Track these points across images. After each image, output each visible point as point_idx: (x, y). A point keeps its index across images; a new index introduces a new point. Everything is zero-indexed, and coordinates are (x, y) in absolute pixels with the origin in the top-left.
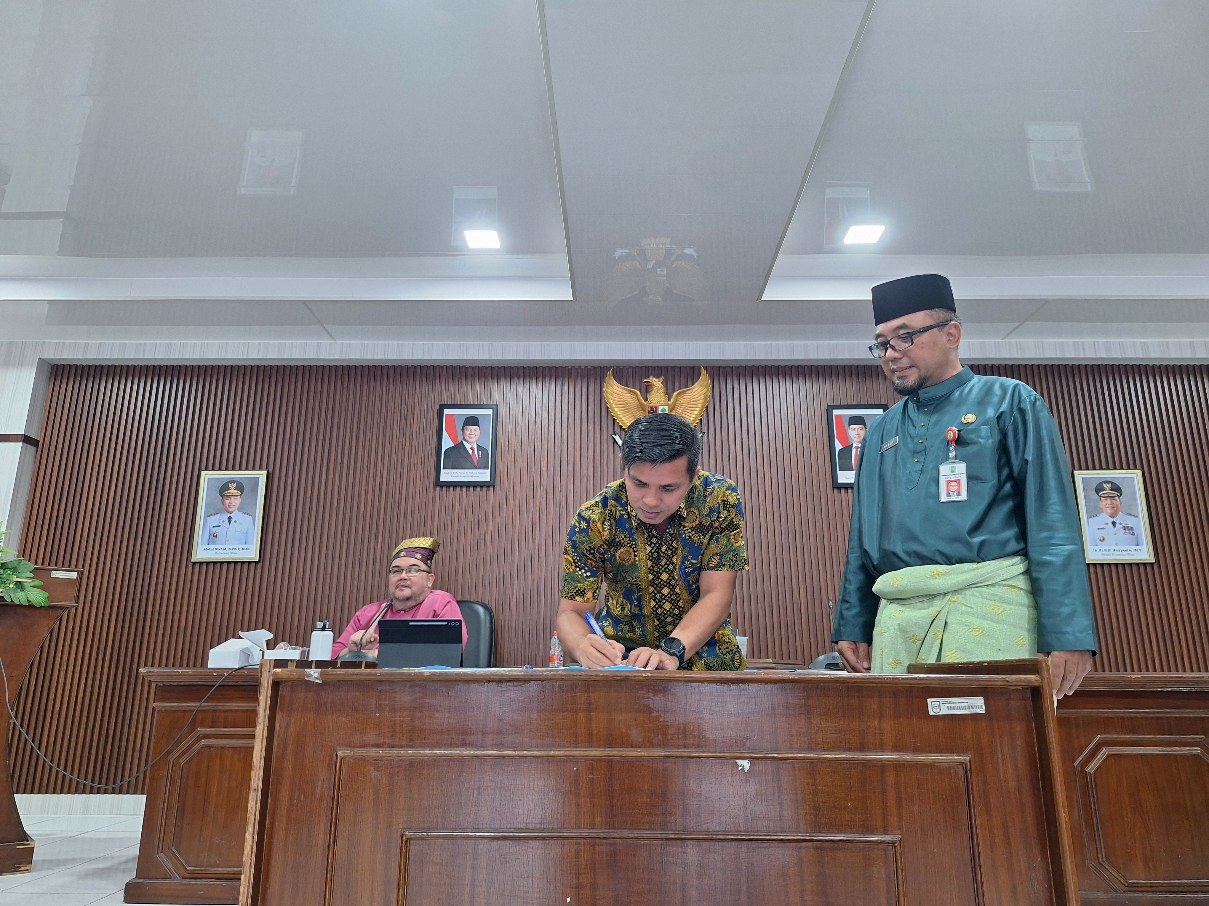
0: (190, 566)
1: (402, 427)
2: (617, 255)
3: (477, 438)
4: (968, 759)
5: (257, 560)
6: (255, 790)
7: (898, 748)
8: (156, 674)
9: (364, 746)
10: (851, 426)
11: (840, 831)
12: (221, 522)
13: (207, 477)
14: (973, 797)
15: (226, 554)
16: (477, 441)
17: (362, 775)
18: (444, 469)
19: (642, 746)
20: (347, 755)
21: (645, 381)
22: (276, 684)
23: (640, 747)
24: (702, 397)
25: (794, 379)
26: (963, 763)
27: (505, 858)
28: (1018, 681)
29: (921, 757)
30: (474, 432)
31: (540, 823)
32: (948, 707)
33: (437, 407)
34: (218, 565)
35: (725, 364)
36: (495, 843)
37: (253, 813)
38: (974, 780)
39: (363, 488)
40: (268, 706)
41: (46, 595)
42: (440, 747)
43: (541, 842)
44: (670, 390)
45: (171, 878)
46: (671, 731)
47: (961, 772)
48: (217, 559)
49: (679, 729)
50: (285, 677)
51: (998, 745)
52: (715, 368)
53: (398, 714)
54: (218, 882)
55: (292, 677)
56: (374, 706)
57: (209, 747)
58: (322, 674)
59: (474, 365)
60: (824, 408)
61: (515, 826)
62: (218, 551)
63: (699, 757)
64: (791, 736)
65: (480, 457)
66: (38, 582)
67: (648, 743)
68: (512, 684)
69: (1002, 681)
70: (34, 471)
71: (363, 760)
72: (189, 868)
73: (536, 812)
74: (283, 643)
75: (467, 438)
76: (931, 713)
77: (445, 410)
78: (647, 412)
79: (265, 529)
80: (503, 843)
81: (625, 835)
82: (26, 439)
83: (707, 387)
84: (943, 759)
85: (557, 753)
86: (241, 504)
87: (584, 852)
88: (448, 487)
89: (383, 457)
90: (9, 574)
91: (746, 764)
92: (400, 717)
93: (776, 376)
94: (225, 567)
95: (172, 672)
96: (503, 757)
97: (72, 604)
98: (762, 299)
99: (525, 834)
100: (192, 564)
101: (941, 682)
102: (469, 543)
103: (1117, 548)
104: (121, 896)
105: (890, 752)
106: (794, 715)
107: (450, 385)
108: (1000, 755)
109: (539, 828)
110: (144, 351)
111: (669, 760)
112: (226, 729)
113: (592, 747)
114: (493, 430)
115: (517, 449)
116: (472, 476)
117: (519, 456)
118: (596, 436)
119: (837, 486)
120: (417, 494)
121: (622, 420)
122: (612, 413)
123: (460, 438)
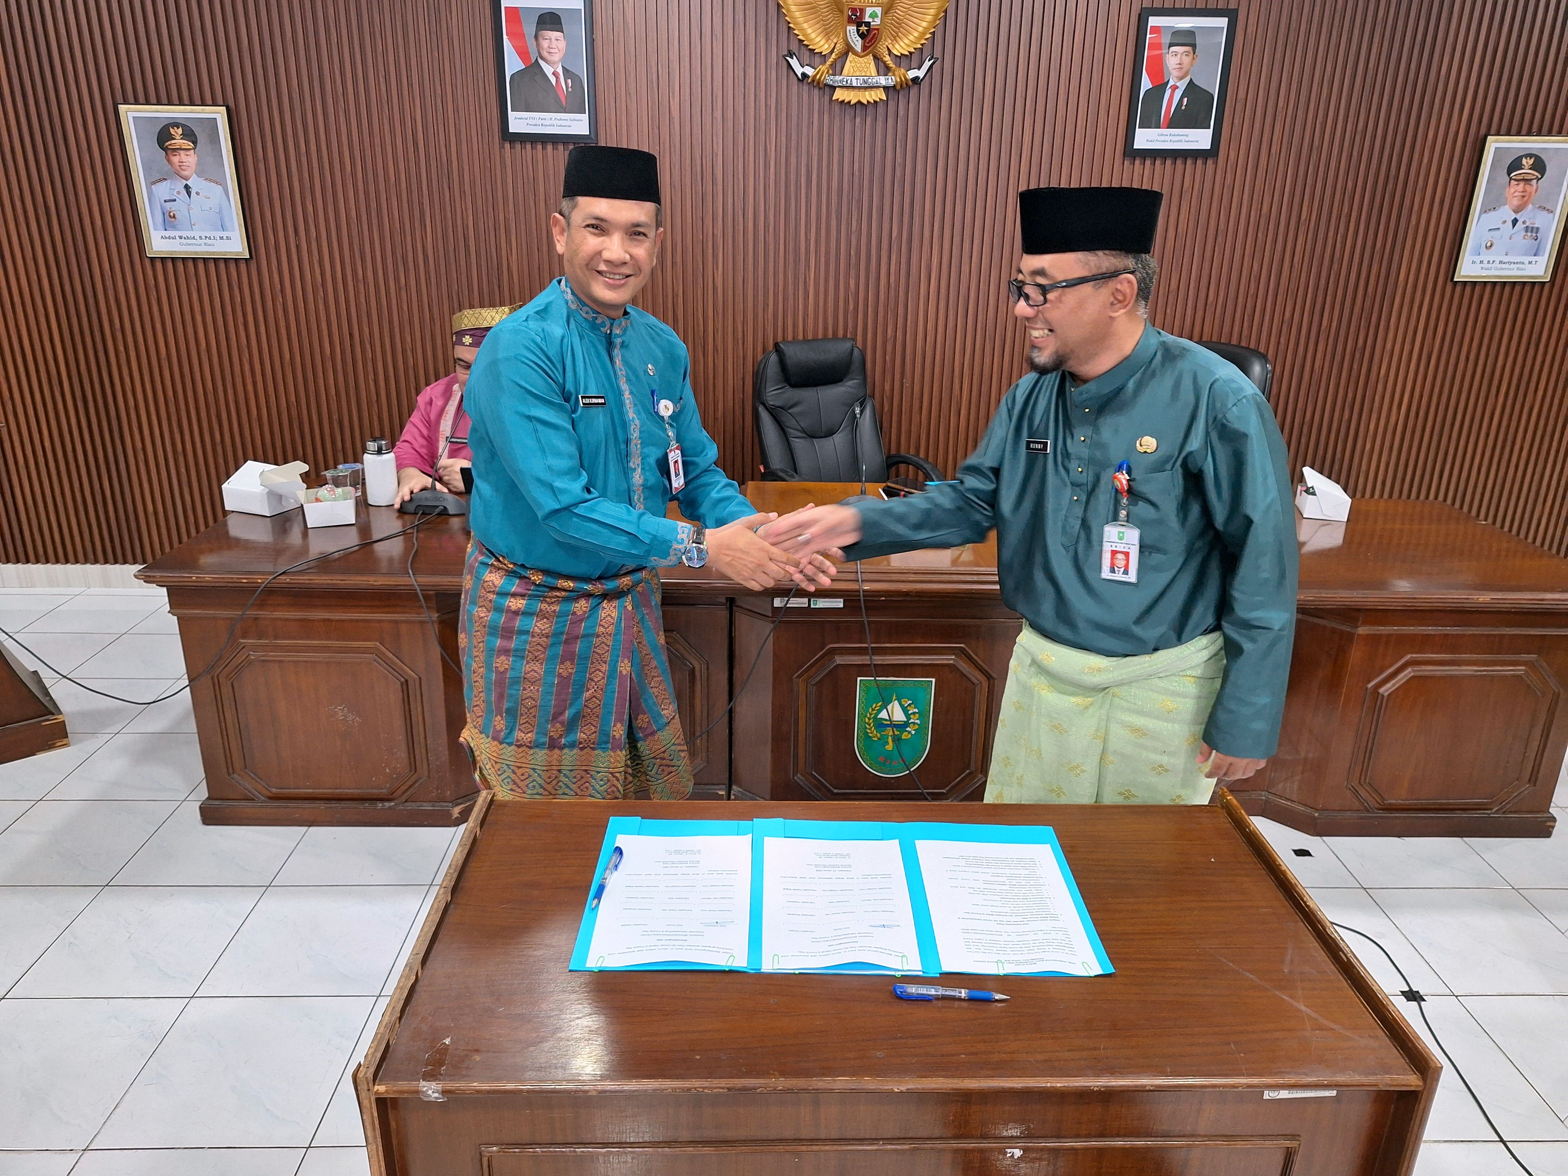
0: (147, 263)
3: (561, 55)
5: (248, 256)
10: (1173, 49)
12: (175, 193)
13: (130, 114)
15: (197, 245)
16: (563, 60)
18: (512, 110)
30: (556, 42)
45: (254, 800)
48: (186, 253)
60: (1136, 12)
65: (570, 90)
72: (273, 790)
75: (545, 54)
78: (846, 18)
86: (200, 165)
88: (523, 142)
100: (149, 261)
103: (1507, 259)
114: (588, 41)
115: (630, 75)
116: (561, 126)
117: (633, 91)
118: (758, 56)
119: (1131, 153)
120: (476, 155)
121: (802, 30)
122: (786, 16)
123: (534, 55)
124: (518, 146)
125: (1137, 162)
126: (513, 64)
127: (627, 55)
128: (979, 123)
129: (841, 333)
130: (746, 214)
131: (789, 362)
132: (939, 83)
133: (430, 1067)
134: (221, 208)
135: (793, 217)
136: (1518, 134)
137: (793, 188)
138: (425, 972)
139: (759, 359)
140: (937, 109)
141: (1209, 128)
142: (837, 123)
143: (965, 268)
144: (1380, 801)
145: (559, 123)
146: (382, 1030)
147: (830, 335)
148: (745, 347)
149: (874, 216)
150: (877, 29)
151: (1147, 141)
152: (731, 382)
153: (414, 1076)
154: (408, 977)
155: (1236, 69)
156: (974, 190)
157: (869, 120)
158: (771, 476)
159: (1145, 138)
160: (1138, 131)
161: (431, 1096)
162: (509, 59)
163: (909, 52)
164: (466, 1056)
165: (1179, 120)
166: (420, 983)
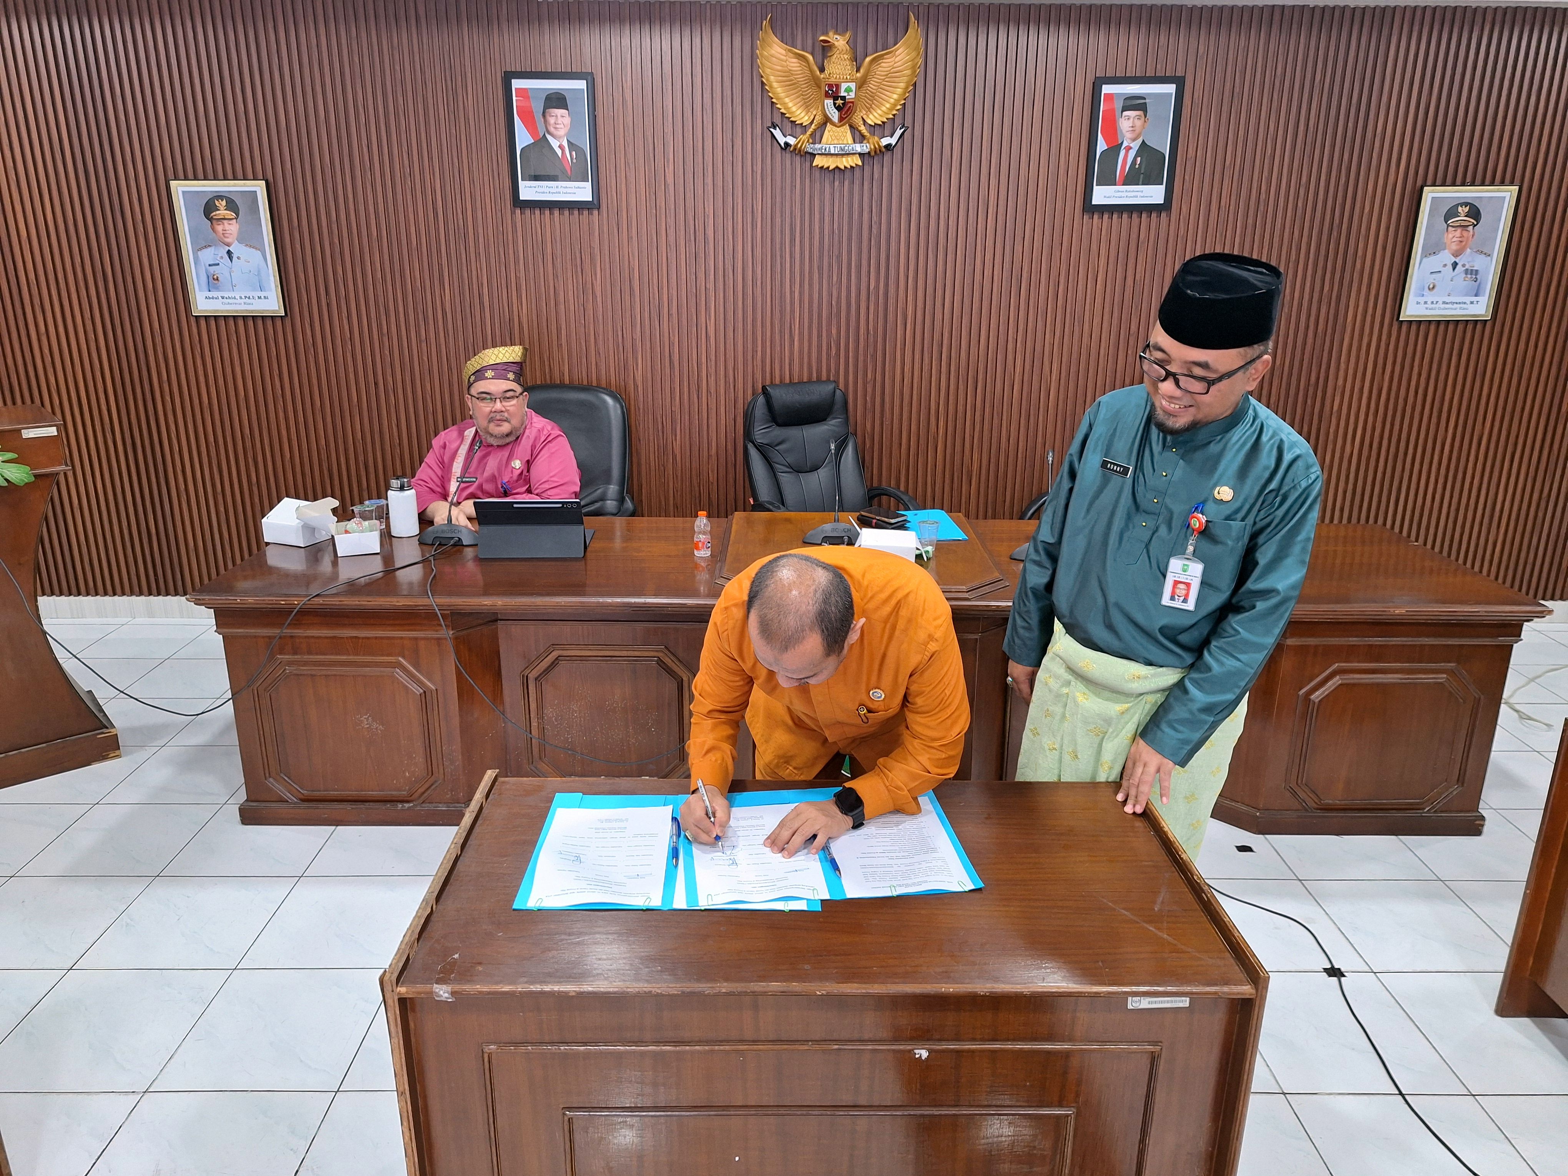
3: (567, 131)
5: (283, 314)
10: (1125, 113)
12: (219, 258)
13: (180, 189)
15: (236, 304)
16: (568, 135)
18: (523, 180)
21: (821, 38)
24: (909, 64)
28: (1230, 994)
30: (561, 119)
32: (1149, 1003)
33: (500, 75)
39: (411, 209)
41: (26, 466)
45: (288, 801)
50: (412, 995)
54: (341, 806)
58: (453, 993)
60: (1091, 81)
63: (874, 1049)
65: (574, 161)
72: (305, 793)
75: (552, 129)
76: (1130, 1007)
78: (823, 93)
79: (282, 269)
83: (917, 46)
85: (722, 1048)
86: (241, 233)
88: (533, 208)
89: (430, 159)
91: (924, 1053)
94: (241, 322)
100: (194, 320)
102: (571, 293)
103: (1448, 299)
107: (516, 33)
114: (590, 116)
115: (628, 147)
116: (566, 193)
117: (631, 160)
118: (745, 127)
119: (1089, 208)
120: (490, 220)
121: (784, 104)
122: (769, 92)
123: (541, 132)
124: (528, 212)
125: (1096, 217)
126: (523, 138)
127: (626, 128)
128: (948, 184)
129: (824, 378)
130: (735, 269)
131: (776, 404)
132: (910, 148)
133: (442, 975)
134: (259, 271)
135: (779, 270)
136: (1454, 184)
137: (778, 246)
138: (439, 907)
139: (749, 400)
140: (909, 172)
141: (1162, 184)
142: (817, 185)
143: (938, 316)
144: (1316, 801)
145: (565, 190)
146: (403, 947)
147: (814, 379)
148: (736, 390)
149: (853, 270)
150: (852, 102)
151: (1105, 197)
152: (723, 422)
153: (429, 981)
154: (425, 909)
155: (1186, 130)
156: (945, 244)
157: (846, 183)
158: (759, 507)
159: (1102, 195)
160: (1096, 189)
161: (442, 996)
162: (518, 133)
163: (883, 122)
164: (471, 966)
165: (1132, 178)
166: (435, 915)
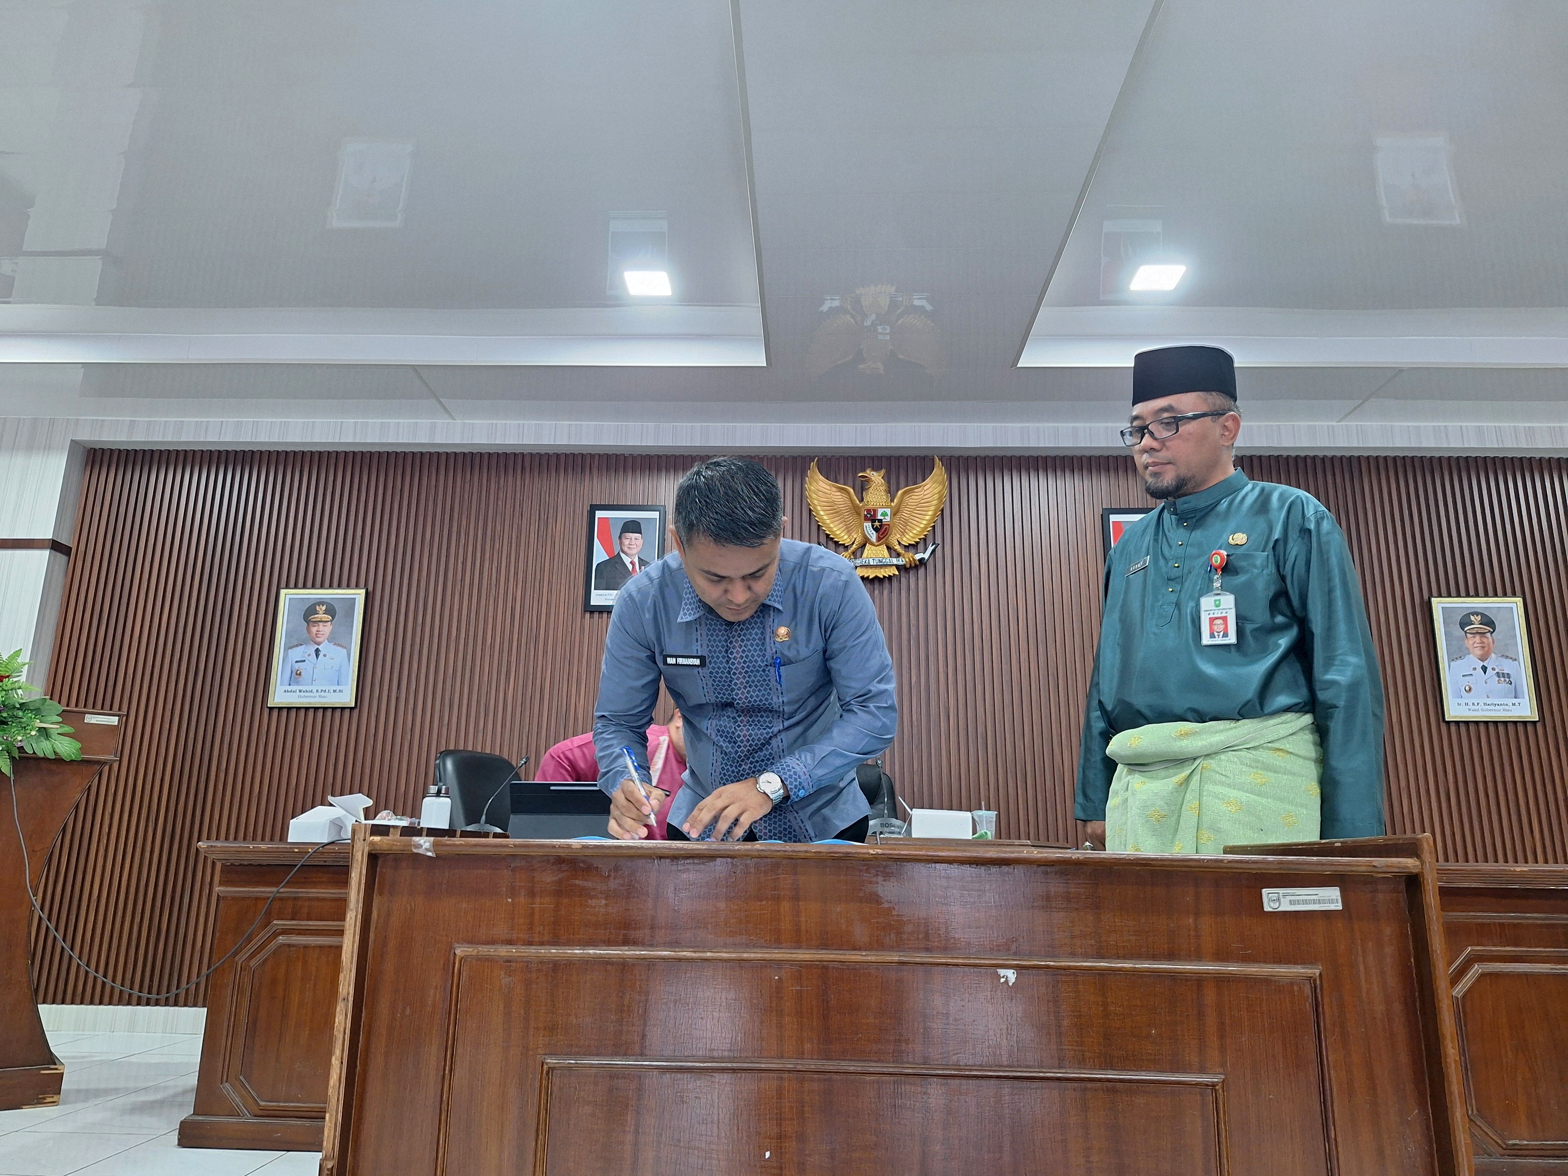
0: (266, 711)
1: (541, 534)
2: (825, 308)
3: (639, 549)
4: (1317, 972)
5: (353, 705)
6: (344, 999)
7: (1221, 956)
8: (221, 849)
9: (492, 942)
11: (1139, 1068)
12: (306, 656)
13: (288, 597)
14: (1324, 1024)
15: (311, 697)
16: (638, 553)
17: (489, 981)
18: (595, 589)
19: (869, 947)
20: (469, 954)
21: (860, 475)
22: (373, 858)
23: (865, 950)
24: (936, 496)
25: (1058, 474)
26: (1311, 977)
27: (682, 1097)
28: (1388, 866)
29: (1253, 969)
30: (635, 541)
31: (729, 1051)
32: (1290, 901)
33: (587, 508)
34: (303, 712)
35: (966, 454)
36: (668, 1076)
37: (342, 1030)
38: (1326, 1000)
39: (491, 614)
40: (363, 886)
41: (79, 745)
42: (593, 946)
43: (730, 1075)
44: (893, 488)
45: (240, 1116)
46: (909, 928)
47: (1307, 990)
48: (301, 703)
49: (918, 926)
50: (385, 847)
51: (1360, 952)
52: (953, 459)
53: (538, 900)
54: (299, 1122)
55: (394, 848)
56: (504, 889)
57: (289, 945)
58: (435, 845)
59: (635, 453)
60: (1099, 512)
61: (694, 1053)
62: (302, 694)
63: (947, 965)
64: (1073, 937)
66: (67, 729)
67: (876, 945)
68: (692, 861)
69: (1366, 866)
70: (65, 587)
71: (489, 960)
72: (262, 1103)
73: (723, 1035)
74: (386, 811)
75: (626, 549)
76: (1267, 908)
77: (597, 512)
78: (863, 517)
79: (363, 665)
80: (679, 1076)
81: (844, 1068)
82: (55, 546)
83: (942, 483)
84: (1282, 972)
85: (752, 955)
86: (332, 633)
87: (789, 1091)
88: (601, 612)
89: (516, 574)
90: (31, 717)
91: (1011, 975)
92: (541, 903)
93: (1035, 470)
94: (311, 713)
95: (240, 847)
96: (680, 960)
97: (112, 757)
98: (1019, 366)
99: (709, 1065)
100: (268, 710)
101: (1281, 866)
103: (1489, 701)
104: (174, 1137)
105: (1209, 961)
106: (1076, 909)
107: (604, 479)
108: (1362, 967)
109: (729, 1057)
110: (206, 432)
111: (905, 967)
112: (310, 923)
113: (799, 948)
120: (561, 622)
121: (829, 527)
122: (816, 517)
123: (617, 550)
124: (596, 615)
132: (942, 564)
134: (341, 666)
136: (1460, 596)
150: (888, 525)
161: (421, 847)
163: (915, 542)
